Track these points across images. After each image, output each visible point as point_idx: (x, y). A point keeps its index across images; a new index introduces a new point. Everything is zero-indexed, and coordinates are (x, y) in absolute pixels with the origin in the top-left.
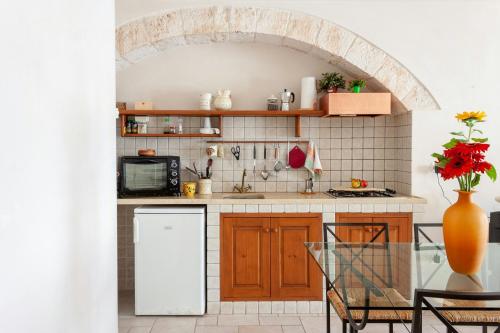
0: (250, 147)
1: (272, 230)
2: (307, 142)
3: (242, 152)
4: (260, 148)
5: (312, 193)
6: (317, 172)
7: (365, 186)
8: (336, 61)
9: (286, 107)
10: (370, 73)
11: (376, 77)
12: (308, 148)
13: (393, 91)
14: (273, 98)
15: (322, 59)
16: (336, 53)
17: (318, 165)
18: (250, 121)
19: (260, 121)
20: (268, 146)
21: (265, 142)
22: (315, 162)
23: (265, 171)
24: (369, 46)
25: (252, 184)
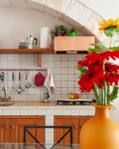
0: (11, 73)
1: (10, 127)
2: (46, 70)
3: (5, 76)
4: (17, 74)
5: (48, 102)
6: (52, 88)
7: (78, 98)
8: (63, 17)
9: (30, 47)
10: (81, 24)
11: (85, 26)
12: (47, 74)
13: (96, 35)
14: (23, 41)
15: (55, 17)
16: (59, 10)
17: (52, 84)
18: (11, 57)
19: (17, 56)
20: (22, 72)
21: (20, 70)
22: (50, 82)
23: (20, 88)
24: (81, 5)
25: (12, 96)
